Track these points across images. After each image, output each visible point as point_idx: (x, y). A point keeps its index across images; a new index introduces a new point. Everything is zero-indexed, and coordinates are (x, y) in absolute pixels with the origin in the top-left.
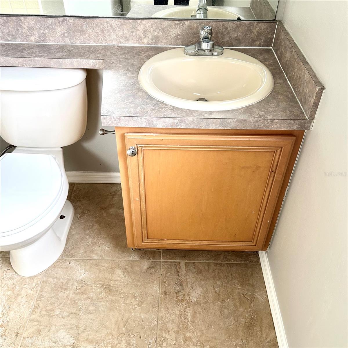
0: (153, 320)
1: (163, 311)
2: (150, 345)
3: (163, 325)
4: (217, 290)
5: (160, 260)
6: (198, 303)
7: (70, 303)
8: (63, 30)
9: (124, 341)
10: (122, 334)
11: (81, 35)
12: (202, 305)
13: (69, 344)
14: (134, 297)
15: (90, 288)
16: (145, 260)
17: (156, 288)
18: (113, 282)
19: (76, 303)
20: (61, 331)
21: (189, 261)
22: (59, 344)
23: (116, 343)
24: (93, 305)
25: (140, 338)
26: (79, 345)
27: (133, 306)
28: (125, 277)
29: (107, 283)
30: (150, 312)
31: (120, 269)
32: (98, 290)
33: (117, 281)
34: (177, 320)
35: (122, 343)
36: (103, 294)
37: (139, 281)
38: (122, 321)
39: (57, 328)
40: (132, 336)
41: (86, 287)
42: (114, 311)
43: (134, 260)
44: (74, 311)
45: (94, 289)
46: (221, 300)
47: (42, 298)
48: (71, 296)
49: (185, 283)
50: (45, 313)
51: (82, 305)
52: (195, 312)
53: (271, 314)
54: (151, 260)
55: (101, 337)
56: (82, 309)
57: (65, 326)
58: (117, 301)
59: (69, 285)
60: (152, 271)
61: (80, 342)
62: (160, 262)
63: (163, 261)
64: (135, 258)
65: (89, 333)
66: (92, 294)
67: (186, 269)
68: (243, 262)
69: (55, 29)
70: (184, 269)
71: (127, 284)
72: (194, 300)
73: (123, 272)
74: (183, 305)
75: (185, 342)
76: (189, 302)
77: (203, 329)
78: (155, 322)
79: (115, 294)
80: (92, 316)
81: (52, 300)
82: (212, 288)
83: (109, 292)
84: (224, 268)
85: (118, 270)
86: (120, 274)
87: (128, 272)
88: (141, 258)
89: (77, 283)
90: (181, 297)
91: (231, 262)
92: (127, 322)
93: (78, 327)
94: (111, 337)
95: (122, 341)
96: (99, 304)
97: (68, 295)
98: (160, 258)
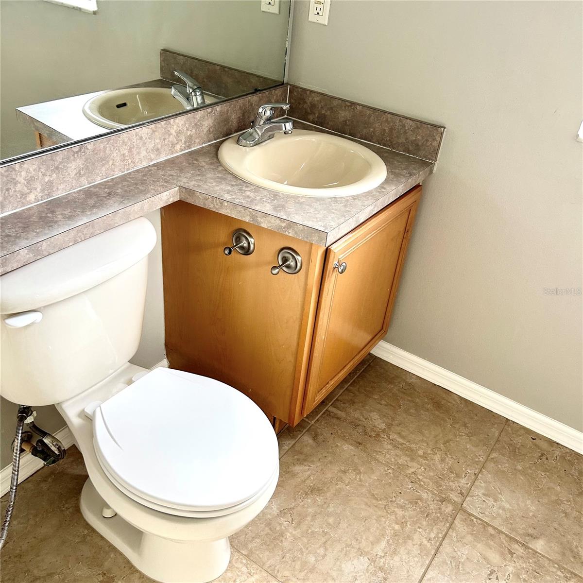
0: (385, 471)
1: (380, 457)
2: (414, 489)
3: (396, 466)
4: (383, 402)
5: (310, 423)
6: (389, 426)
7: (308, 539)
8: (79, 165)
9: (396, 510)
10: (386, 507)
11: (103, 165)
12: (394, 423)
13: (367, 565)
14: (344, 472)
15: (299, 508)
16: (299, 436)
17: (347, 448)
18: (308, 482)
19: (313, 532)
20: (343, 566)
21: (332, 402)
22: (360, 576)
23: (394, 518)
24: (328, 516)
25: (400, 493)
26: (375, 555)
27: (356, 479)
28: (309, 466)
29: (306, 488)
30: (374, 469)
31: (294, 464)
32: (309, 501)
33: (309, 477)
34: (398, 452)
35: (398, 512)
36: (319, 500)
37: (326, 457)
38: (370, 499)
39: (335, 569)
40: (394, 499)
41: (295, 511)
42: (350, 500)
43: (291, 446)
44: (323, 540)
45: (305, 504)
46: (397, 407)
47: (276, 568)
48: (298, 533)
49: (357, 421)
50: (303, 574)
51: (320, 527)
52: (399, 433)
53: (435, 385)
54: (304, 431)
55: (378, 528)
56: (325, 531)
57: (338, 559)
58: (339, 491)
59: (278, 529)
60: (321, 438)
61: (372, 552)
62: (312, 425)
63: (313, 422)
64: (289, 444)
65: (364, 538)
66: (310, 510)
67: (340, 410)
68: (365, 366)
69: (67, 168)
70: (339, 412)
71: (322, 470)
72: (383, 426)
73: (301, 464)
74: (383, 438)
75: (427, 460)
76: (384, 431)
77: (421, 438)
78: (389, 471)
79: (328, 488)
80: (343, 525)
81: (288, 557)
82: (379, 406)
83: (320, 492)
84: (361, 383)
85: (296, 468)
86: (301, 468)
87: (305, 460)
88: (293, 437)
89: (281, 518)
90: (373, 434)
91: (358, 374)
92: (373, 495)
93: (347, 546)
94: (384, 520)
95: (394, 511)
96: (331, 509)
97: (294, 536)
98: (308, 422)
